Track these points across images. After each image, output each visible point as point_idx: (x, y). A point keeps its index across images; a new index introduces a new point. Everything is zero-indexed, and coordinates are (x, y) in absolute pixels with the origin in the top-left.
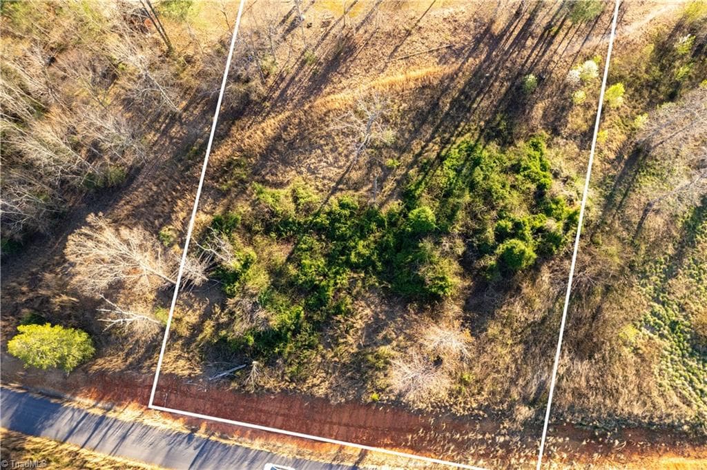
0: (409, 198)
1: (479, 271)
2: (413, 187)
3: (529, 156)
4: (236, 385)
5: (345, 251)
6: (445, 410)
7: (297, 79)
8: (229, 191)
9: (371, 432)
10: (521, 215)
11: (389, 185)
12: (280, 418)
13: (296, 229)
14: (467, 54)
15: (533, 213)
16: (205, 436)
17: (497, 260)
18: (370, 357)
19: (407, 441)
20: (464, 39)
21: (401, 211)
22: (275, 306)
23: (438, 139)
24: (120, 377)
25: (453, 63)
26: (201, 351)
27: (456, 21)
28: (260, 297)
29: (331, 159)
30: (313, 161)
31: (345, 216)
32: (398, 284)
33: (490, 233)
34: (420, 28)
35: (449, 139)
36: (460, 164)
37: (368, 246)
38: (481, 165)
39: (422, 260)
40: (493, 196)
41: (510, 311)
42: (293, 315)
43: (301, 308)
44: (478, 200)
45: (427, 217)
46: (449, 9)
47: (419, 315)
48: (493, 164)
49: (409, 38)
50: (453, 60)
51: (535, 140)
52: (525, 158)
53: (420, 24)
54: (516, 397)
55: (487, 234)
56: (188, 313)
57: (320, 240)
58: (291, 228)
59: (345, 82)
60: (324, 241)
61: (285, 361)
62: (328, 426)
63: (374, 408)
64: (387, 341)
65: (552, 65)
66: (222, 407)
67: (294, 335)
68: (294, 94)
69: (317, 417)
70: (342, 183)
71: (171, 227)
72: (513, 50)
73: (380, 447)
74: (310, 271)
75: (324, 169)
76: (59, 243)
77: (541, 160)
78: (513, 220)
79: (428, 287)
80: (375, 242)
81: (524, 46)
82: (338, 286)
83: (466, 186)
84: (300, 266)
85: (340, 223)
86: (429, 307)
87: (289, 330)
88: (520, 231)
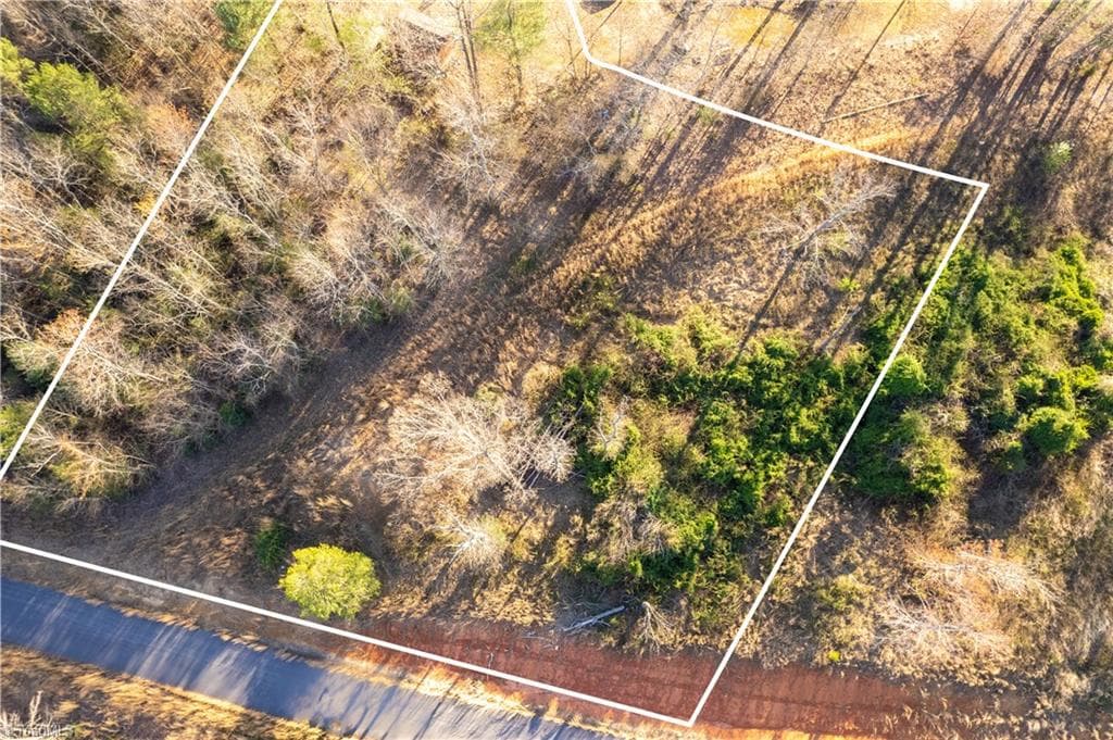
0: (876, 341)
1: (990, 455)
2: (881, 324)
3: (1062, 274)
4: (612, 639)
5: (781, 425)
6: (947, 676)
7: (683, 148)
8: (585, 328)
9: (824, 711)
10: (1056, 367)
11: (841, 320)
12: (678, 691)
13: (698, 390)
14: (948, 109)
15: (1073, 365)
16: (560, 721)
17: (1021, 439)
18: (823, 593)
19: (880, 726)
20: (941, 85)
21: (865, 362)
22: (673, 514)
23: (911, 246)
24: (416, 627)
25: (927, 123)
26: (552, 587)
27: (926, 56)
28: (650, 500)
29: (745, 277)
30: (717, 280)
31: (778, 369)
32: (865, 477)
33: (1008, 398)
34: (871, 67)
35: (929, 246)
36: (953, 286)
37: (814, 418)
38: (987, 289)
39: (907, 439)
40: (1010, 339)
41: (1042, 521)
42: (702, 528)
43: (713, 517)
44: (987, 344)
45: (914, 373)
46: (912, 35)
47: (900, 526)
48: (1004, 288)
49: (854, 84)
50: (928, 119)
51: (1067, 248)
52: (1057, 277)
53: (870, 61)
54: (1060, 658)
55: (1004, 398)
56: (527, 524)
57: (738, 407)
58: (691, 387)
59: (761, 153)
60: (743, 408)
61: (690, 601)
62: (755, 702)
63: (830, 673)
64: (848, 567)
65: (1084, 125)
66: (583, 675)
67: (703, 558)
68: (680, 171)
69: (738, 689)
70: (766, 315)
71: (492, 385)
72: (1021, 102)
73: (838, 735)
74: (727, 458)
75: (735, 293)
76: (308, 410)
77: (1079, 280)
78: (1043, 376)
79: (913, 482)
80: (826, 411)
81: (1036, 97)
82: (771, 481)
83: (968, 322)
84: (709, 449)
85: (770, 380)
86: (915, 513)
87: (695, 550)
88: (1055, 394)
